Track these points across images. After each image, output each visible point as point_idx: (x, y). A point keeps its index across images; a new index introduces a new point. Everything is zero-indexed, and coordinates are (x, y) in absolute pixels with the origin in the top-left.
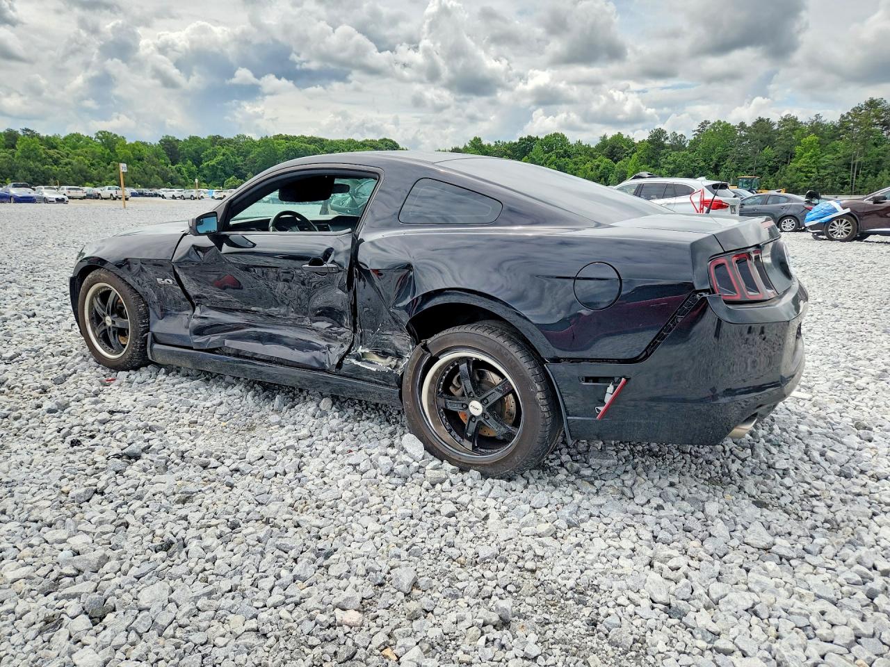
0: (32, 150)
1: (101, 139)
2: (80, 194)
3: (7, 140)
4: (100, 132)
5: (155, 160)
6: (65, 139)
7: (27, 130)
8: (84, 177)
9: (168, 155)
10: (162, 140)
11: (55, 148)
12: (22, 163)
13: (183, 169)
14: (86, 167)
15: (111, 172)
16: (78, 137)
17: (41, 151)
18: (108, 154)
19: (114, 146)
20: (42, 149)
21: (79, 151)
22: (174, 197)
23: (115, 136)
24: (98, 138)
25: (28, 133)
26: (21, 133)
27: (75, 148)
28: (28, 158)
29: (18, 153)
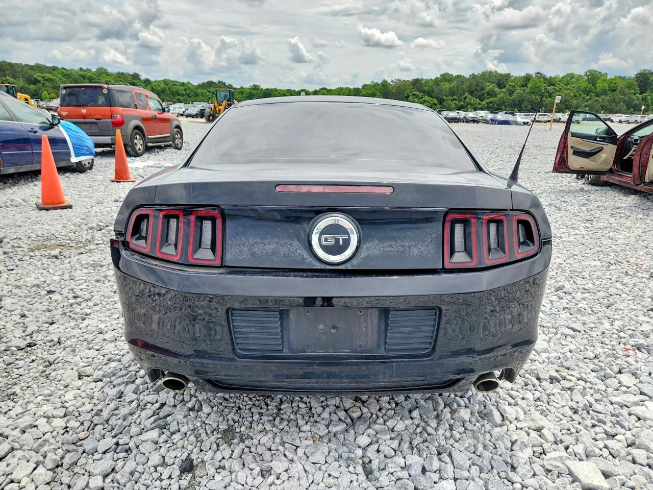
0: (537, 87)
1: (588, 76)
2: (546, 118)
3: (524, 81)
4: (589, 71)
5: (627, 90)
6: (563, 78)
7: (539, 73)
8: (566, 105)
9: (639, 86)
10: (638, 74)
11: (554, 85)
12: (528, 97)
13: (649, 97)
14: (570, 98)
15: (587, 101)
16: (572, 76)
17: (543, 88)
18: (590, 88)
19: (596, 81)
20: (543, 86)
21: (569, 86)
22: (620, 122)
23: (600, 73)
24: (586, 75)
25: (539, 75)
26: (534, 76)
27: (567, 84)
28: (533, 93)
29: (527, 90)
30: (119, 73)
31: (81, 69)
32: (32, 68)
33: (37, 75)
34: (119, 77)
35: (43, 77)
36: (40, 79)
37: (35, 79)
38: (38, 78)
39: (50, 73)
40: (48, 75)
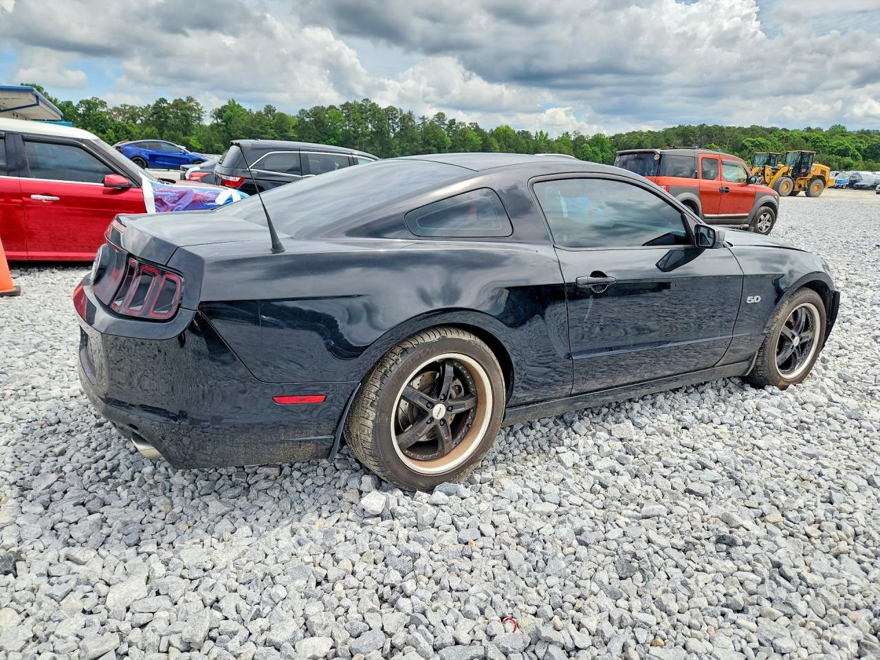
30: (863, 132)
31: (809, 129)
32: (744, 131)
33: (746, 141)
34: (859, 138)
35: (752, 142)
36: (747, 144)
37: (743, 144)
38: (746, 144)
39: (763, 136)
40: (760, 139)
